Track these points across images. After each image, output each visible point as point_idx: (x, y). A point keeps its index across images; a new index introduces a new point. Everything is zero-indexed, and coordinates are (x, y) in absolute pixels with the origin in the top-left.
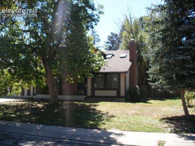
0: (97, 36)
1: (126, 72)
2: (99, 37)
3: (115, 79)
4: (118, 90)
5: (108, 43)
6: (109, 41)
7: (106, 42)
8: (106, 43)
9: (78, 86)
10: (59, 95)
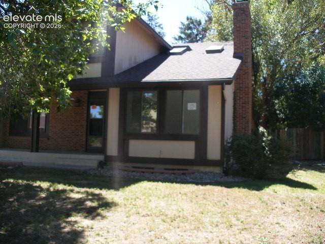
0: (159, 26)
1: (228, 82)
2: (162, 28)
3: (192, 107)
4: (201, 141)
5: (181, 38)
6: (183, 36)
7: (177, 37)
8: (176, 39)
9: (87, 126)
10: (32, 151)
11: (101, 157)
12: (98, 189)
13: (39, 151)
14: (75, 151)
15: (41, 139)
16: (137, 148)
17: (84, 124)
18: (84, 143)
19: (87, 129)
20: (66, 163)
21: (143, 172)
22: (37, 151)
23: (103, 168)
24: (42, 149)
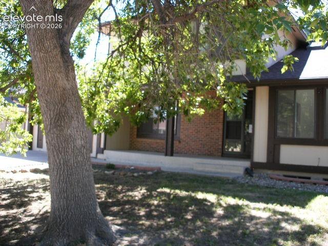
9: (223, 128)
10: (166, 155)
11: (247, 164)
12: (279, 205)
13: (174, 154)
14: (210, 155)
15: (175, 142)
16: (290, 154)
17: (221, 126)
18: (220, 147)
19: (223, 132)
20: (207, 169)
21: (303, 183)
22: (172, 155)
23: (252, 176)
24: (178, 153)
